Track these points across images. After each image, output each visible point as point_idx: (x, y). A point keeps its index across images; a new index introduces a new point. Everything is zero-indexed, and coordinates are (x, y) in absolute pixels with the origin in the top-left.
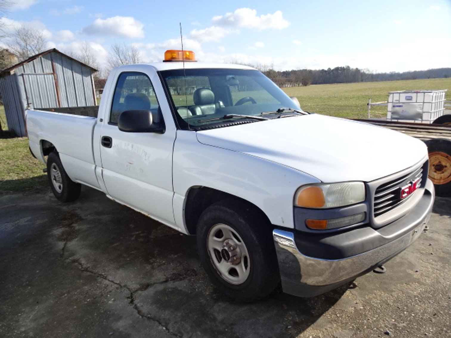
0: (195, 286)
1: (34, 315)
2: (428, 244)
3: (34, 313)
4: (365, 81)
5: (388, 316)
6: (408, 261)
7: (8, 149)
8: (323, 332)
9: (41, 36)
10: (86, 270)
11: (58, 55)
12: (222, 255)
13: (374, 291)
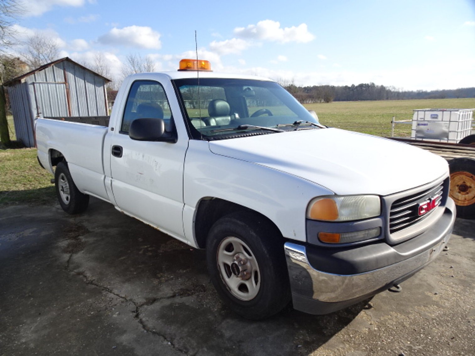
0: (203, 302)
1: (36, 326)
2: (450, 267)
3: (35, 325)
4: (391, 99)
5: (404, 338)
6: (427, 283)
7: (15, 159)
8: (335, 352)
9: (55, 46)
10: (91, 283)
11: (70, 64)
12: (232, 270)
13: (390, 312)
